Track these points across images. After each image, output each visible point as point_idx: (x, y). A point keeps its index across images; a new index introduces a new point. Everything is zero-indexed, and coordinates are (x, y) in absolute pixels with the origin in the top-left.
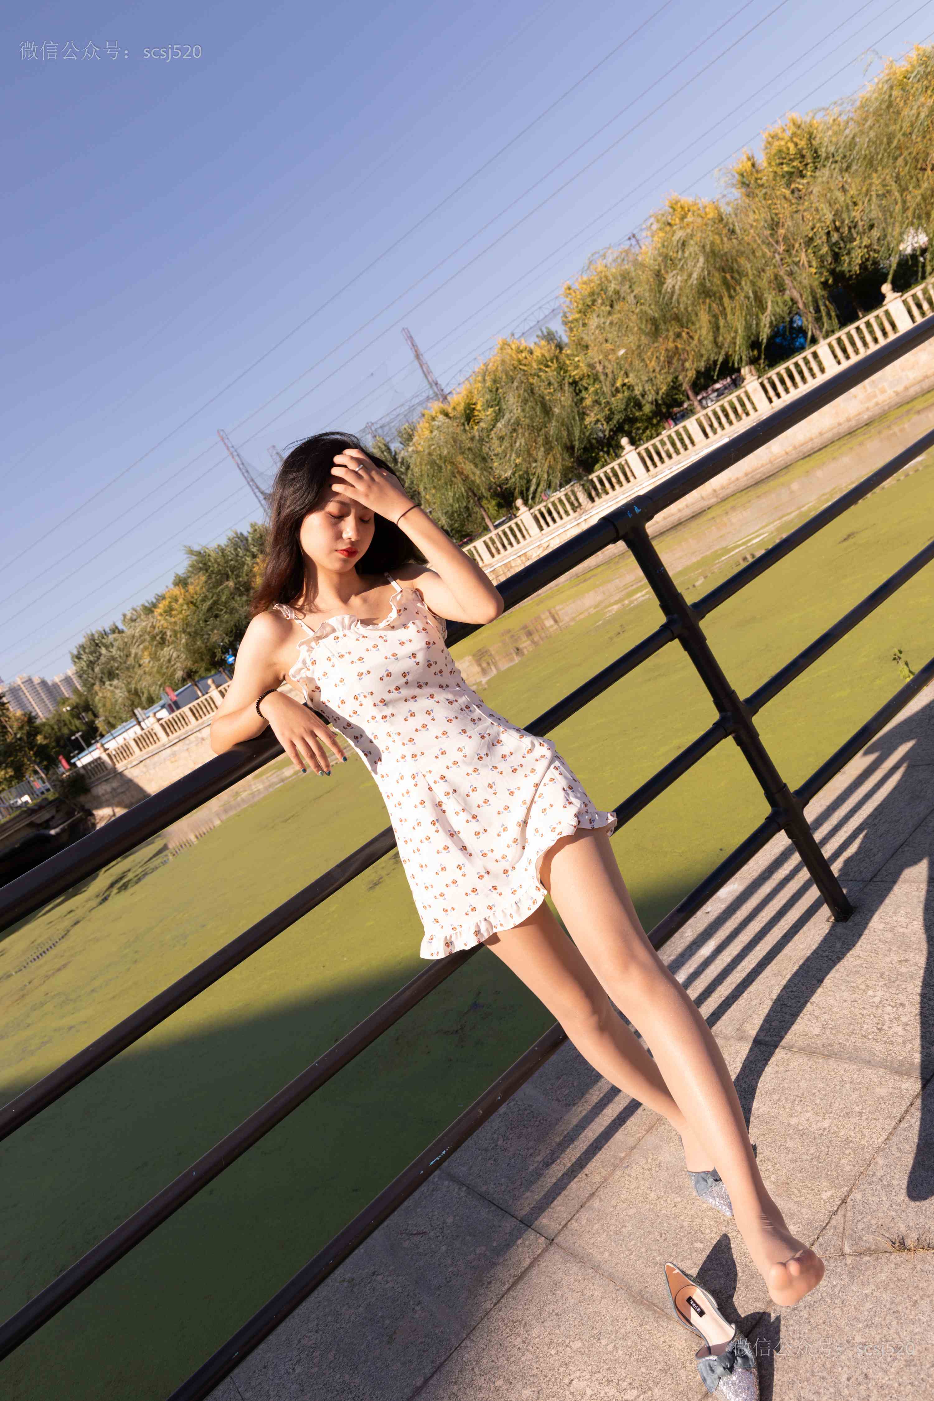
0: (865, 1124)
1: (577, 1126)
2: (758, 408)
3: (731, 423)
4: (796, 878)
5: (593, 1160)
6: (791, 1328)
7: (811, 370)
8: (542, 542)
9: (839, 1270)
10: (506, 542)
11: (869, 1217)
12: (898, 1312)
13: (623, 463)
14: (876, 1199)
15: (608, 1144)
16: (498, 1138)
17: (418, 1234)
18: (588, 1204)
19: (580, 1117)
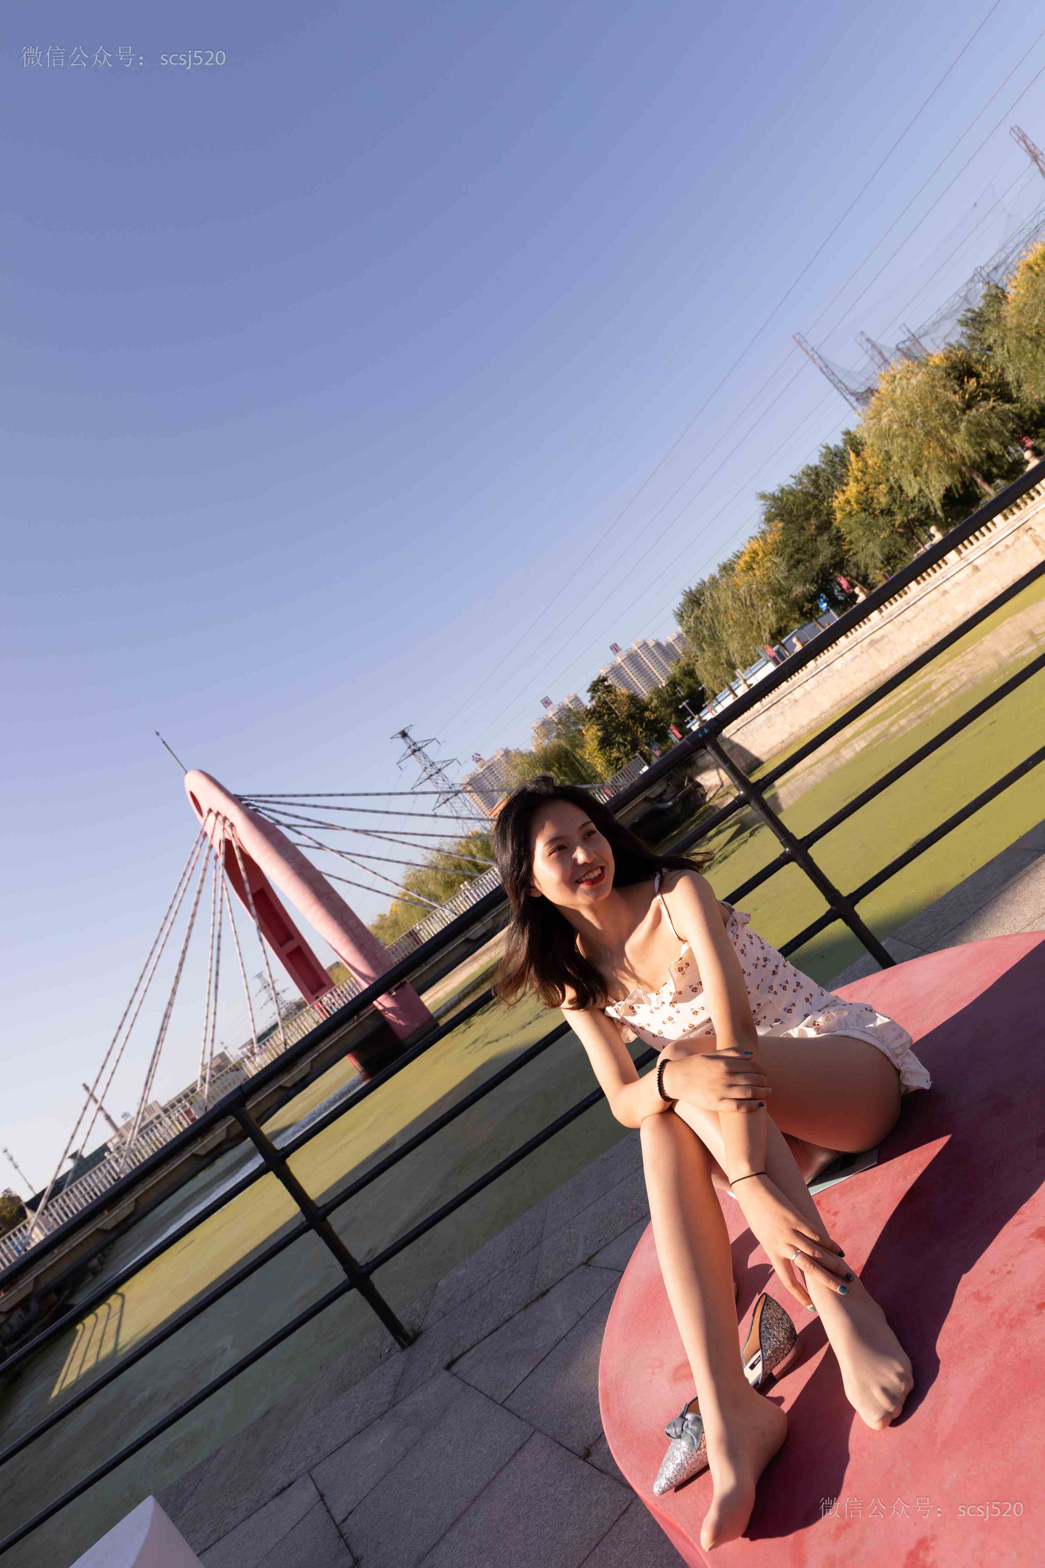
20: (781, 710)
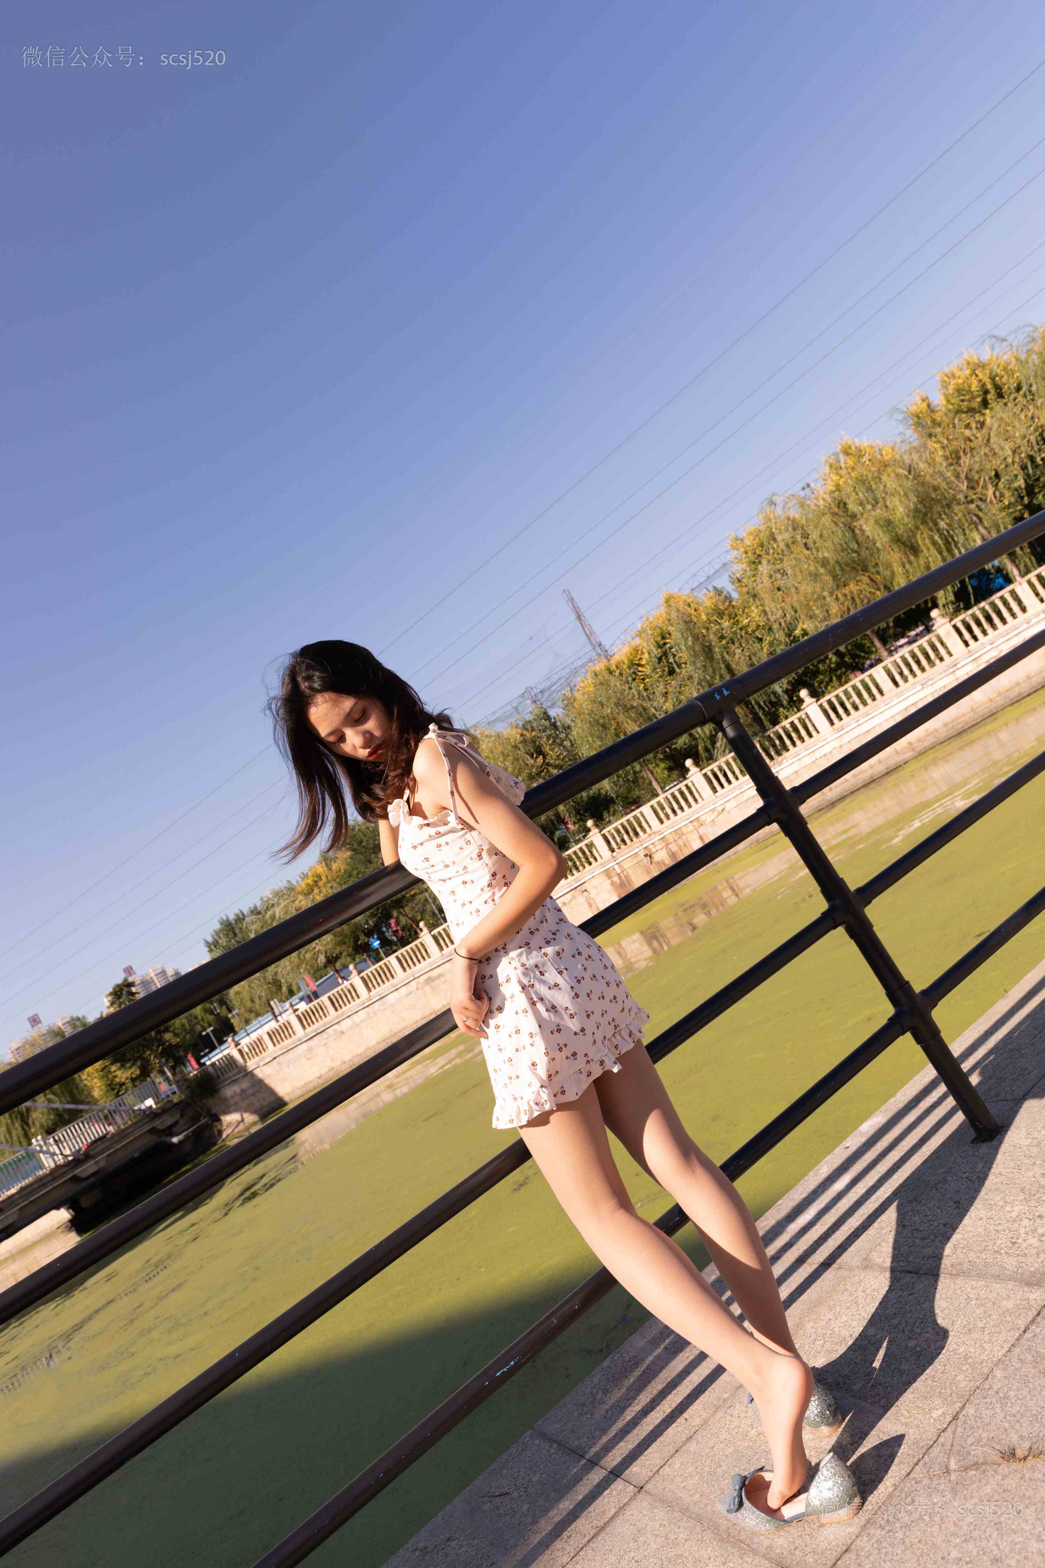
0: (987, 1338)
1: (682, 1372)
2: (953, 652)
3: (923, 670)
4: (944, 1104)
5: (695, 1404)
6: (884, 1551)
7: (1010, 609)
8: (717, 805)
9: (942, 1487)
10: (676, 807)
11: (980, 1431)
12: (1000, 1523)
13: (803, 716)
14: (988, 1412)
15: (713, 1386)
16: (597, 1393)
17: (500, 1495)
18: (684, 1448)
19: (687, 1362)
20: (324, 1041)
